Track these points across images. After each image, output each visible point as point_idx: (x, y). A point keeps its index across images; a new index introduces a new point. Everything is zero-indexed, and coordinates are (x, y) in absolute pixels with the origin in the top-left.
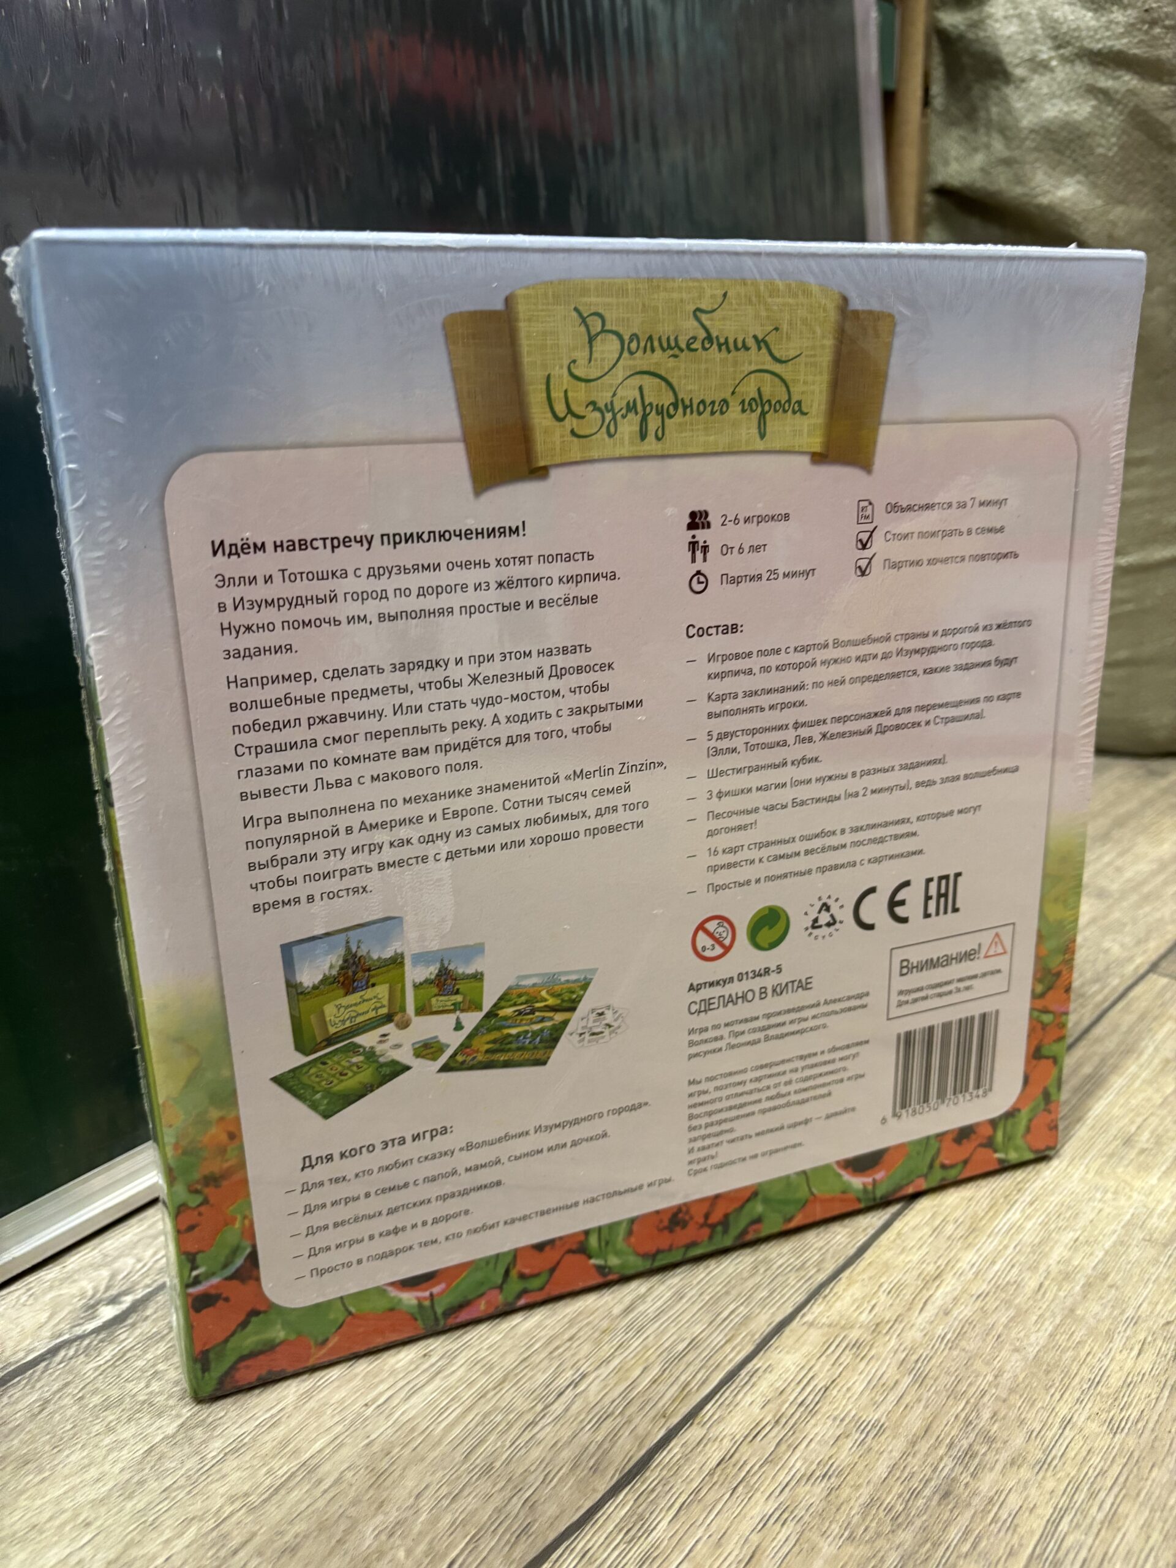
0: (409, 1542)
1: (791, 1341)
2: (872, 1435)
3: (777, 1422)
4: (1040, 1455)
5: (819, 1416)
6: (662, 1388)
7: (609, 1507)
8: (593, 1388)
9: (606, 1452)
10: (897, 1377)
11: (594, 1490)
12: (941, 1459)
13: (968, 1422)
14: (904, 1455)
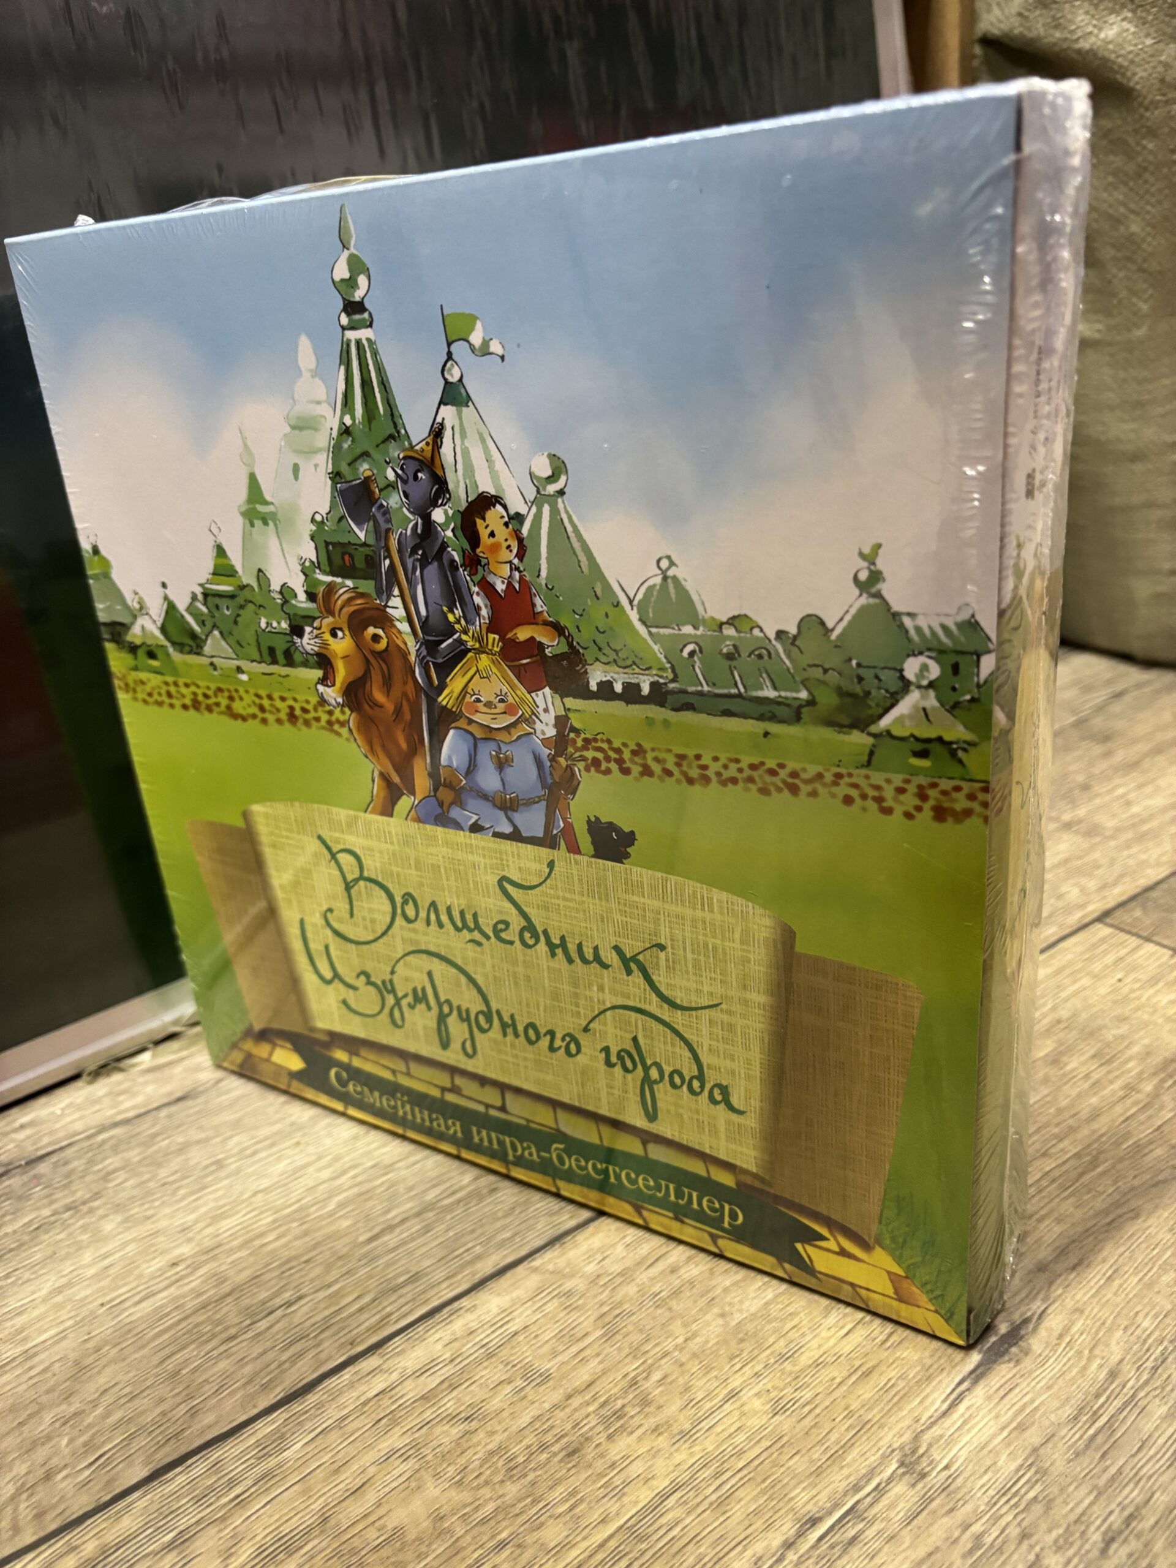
0: (76, 1432)
1: (509, 1283)
2: (533, 1384)
3: (452, 1361)
4: (687, 1426)
5: (494, 1359)
6: (365, 1316)
7: (259, 1424)
8: (302, 1310)
9: (283, 1372)
10: (589, 1330)
11: (255, 1406)
12: (588, 1416)
13: (634, 1383)
14: (556, 1407)
